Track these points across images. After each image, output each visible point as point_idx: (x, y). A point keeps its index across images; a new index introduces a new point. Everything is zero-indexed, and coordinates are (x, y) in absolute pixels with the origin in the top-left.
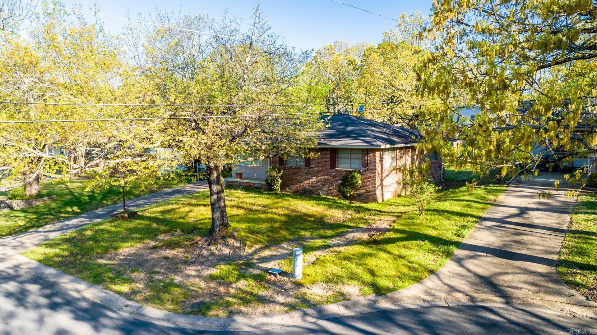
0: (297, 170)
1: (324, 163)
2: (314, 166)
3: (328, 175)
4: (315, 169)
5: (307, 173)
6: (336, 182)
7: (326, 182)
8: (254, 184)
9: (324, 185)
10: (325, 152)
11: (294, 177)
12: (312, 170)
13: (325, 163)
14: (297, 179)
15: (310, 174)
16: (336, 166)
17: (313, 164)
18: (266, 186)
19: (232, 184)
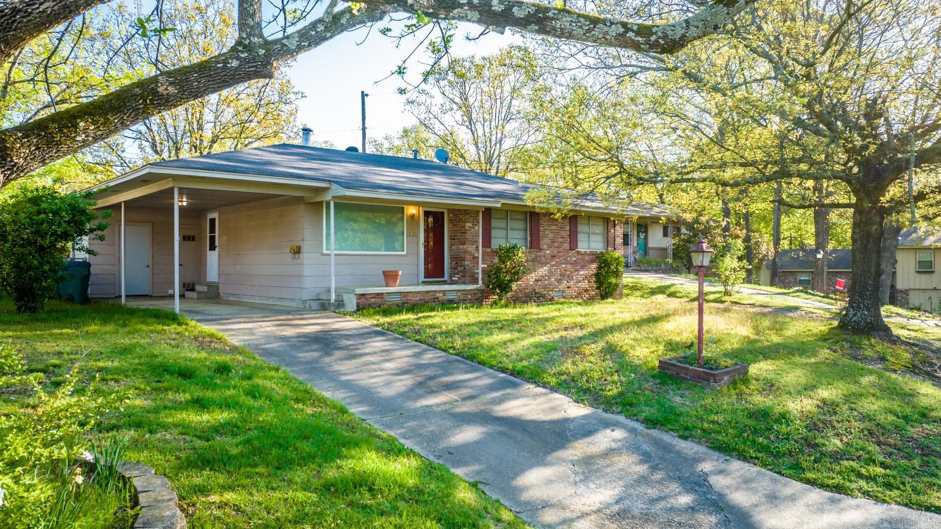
2: (545, 246)
3: (566, 262)
4: (548, 252)
5: (535, 260)
6: (577, 273)
7: (563, 276)
8: (444, 292)
9: (559, 281)
10: (562, 221)
12: (542, 253)
13: (561, 240)
15: (540, 262)
16: (579, 246)
17: (544, 243)
18: (475, 294)
19: (380, 301)
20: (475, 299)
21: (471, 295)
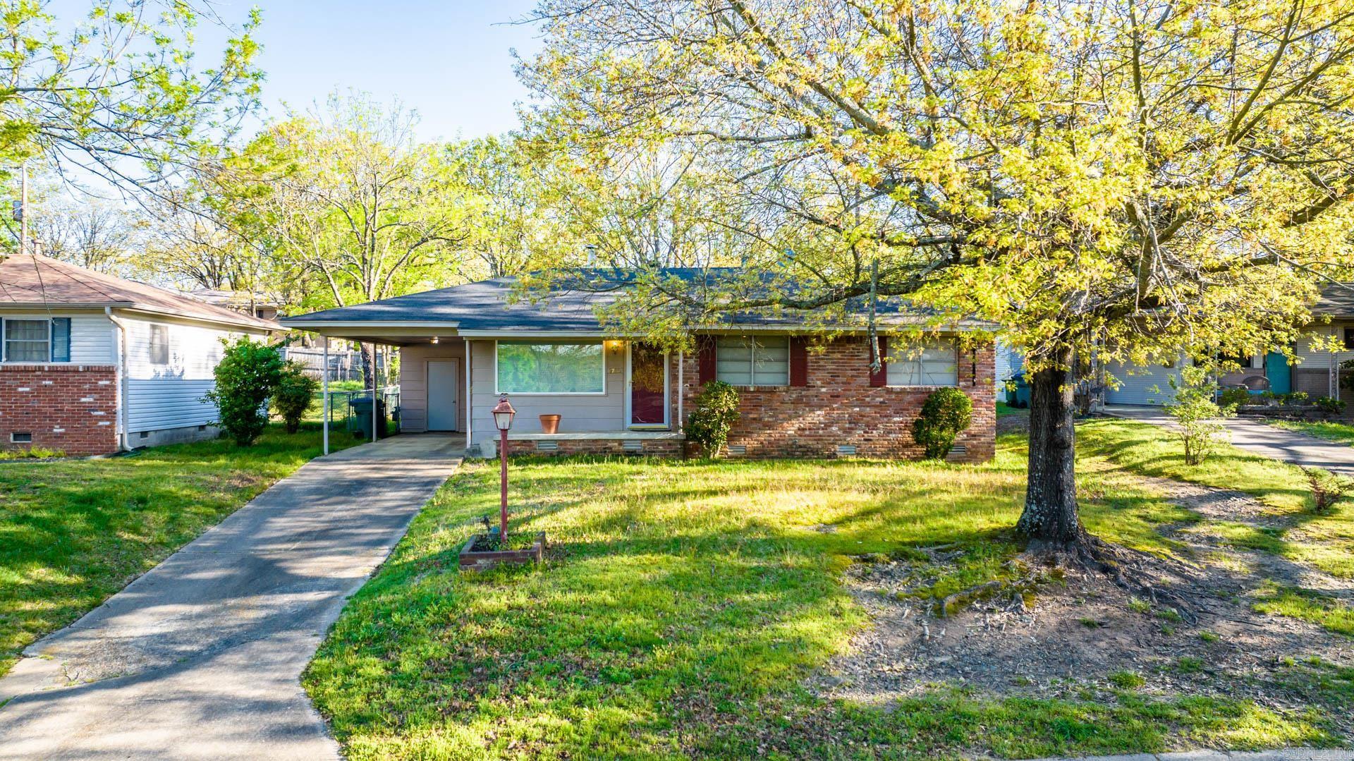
0: (762, 396)
1: (850, 373)
2: (819, 383)
3: (862, 404)
4: (824, 390)
5: (797, 402)
6: (885, 419)
7: (856, 424)
8: (621, 442)
9: (848, 431)
10: (853, 346)
11: (751, 416)
12: (812, 392)
13: (854, 373)
14: (760, 419)
15: (808, 405)
16: (888, 380)
17: (816, 379)
18: (669, 444)
19: (528, 449)
20: (671, 452)
21: (662, 445)
